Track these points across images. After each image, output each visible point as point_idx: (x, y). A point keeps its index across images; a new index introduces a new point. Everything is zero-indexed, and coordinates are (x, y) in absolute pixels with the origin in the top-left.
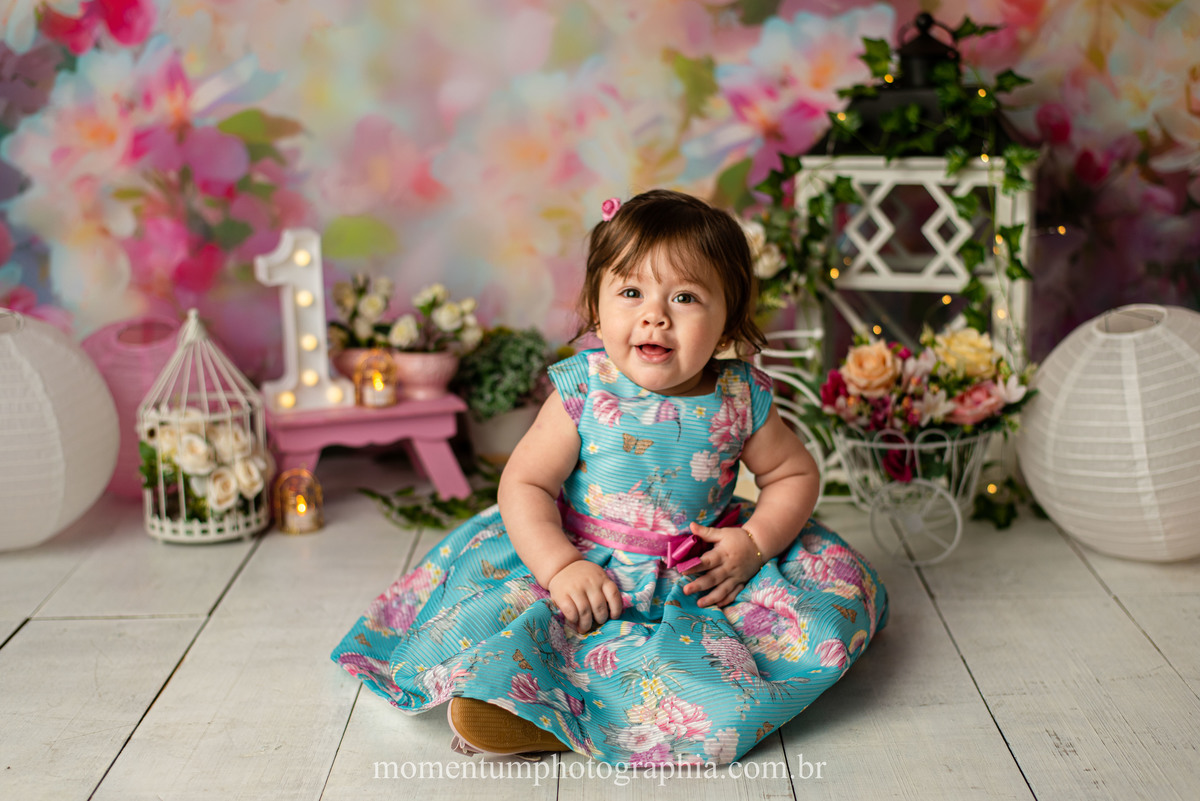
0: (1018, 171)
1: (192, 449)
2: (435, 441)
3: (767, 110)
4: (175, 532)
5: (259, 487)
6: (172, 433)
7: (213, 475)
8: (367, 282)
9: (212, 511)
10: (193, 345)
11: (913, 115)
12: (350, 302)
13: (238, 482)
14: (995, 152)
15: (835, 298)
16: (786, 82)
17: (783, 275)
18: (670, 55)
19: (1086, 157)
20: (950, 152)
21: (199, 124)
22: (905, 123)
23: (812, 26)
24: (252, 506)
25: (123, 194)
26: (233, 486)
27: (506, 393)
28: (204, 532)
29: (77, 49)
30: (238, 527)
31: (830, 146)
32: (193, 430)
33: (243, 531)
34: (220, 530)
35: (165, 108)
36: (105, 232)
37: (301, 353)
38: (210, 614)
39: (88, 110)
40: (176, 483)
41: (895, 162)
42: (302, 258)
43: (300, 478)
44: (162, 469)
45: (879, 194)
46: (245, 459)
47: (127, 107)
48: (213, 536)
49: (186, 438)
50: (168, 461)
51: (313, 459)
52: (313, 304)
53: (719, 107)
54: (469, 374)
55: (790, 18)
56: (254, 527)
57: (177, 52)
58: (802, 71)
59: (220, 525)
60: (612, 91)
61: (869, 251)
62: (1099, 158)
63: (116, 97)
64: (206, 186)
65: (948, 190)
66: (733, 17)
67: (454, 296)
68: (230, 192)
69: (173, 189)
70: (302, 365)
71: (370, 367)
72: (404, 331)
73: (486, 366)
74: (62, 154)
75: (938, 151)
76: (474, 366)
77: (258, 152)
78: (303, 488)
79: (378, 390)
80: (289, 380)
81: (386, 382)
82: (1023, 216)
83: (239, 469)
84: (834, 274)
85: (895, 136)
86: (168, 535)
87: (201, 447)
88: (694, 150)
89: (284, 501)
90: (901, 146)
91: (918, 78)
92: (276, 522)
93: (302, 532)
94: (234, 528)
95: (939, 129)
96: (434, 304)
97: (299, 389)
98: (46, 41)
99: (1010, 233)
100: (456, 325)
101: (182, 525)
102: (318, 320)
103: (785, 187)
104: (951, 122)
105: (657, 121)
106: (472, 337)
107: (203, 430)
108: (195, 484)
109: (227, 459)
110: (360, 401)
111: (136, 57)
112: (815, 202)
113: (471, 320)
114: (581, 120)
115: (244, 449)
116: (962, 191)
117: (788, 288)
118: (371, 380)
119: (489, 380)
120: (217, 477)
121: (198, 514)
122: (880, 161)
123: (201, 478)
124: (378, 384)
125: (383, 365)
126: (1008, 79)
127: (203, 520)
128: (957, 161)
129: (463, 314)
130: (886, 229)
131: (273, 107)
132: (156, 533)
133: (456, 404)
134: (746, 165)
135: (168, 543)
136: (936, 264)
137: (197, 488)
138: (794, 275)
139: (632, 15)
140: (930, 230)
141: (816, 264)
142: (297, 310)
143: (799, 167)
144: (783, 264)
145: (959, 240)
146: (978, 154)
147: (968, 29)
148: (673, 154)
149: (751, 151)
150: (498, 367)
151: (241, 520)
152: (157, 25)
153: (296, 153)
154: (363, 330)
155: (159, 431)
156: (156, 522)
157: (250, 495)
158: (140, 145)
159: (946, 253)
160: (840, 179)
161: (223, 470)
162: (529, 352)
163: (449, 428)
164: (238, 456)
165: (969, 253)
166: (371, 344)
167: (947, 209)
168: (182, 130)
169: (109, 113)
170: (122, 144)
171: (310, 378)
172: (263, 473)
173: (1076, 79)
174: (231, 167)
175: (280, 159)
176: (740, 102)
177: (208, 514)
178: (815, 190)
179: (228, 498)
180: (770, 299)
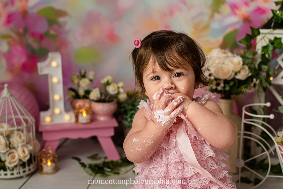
2: (107, 137)
3: (245, 11)
5: (28, 157)
7: (8, 153)
8: (85, 73)
10: (5, 98)
12: (76, 81)
13: (19, 155)
15: (272, 88)
17: (249, 80)
21: (31, 11)
24: (26, 164)
25: (4, 37)
26: (17, 157)
28: (6, 175)
30: (19, 173)
31: (272, 25)
32: (2, 134)
33: (22, 174)
34: (12, 174)
35: (19, 5)
37: (54, 101)
46: (23, 146)
47: (5, 5)
48: (9, 176)
51: (57, 143)
52: (59, 82)
53: (226, 9)
54: (123, 110)
56: (27, 172)
59: (12, 172)
63: (1, 1)
64: (33, 35)
67: (116, 81)
68: (41, 37)
69: (21, 35)
70: (54, 106)
71: (80, 108)
72: (95, 94)
73: (129, 107)
77: (52, 23)
79: (84, 116)
80: (49, 112)
81: (87, 113)
83: (20, 150)
84: (271, 79)
87: (3, 141)
88: (215, 25)
93: (47, 173)
94: (17, 173)
96: (108, 84)
97: (53, 115)
100: (116, 92)
102: (60, 88)
103: (252, 41)
105: (201, 14)
106: (123, 97)
107: (5, 135)
109: (15, 145)
110: (77, 121)
112: (265, 48)
113: (121, 90)
114: (171, 13)
115: (24, 141)
117: (252, 85)
118: (82, 113)
119: (130, 113)
120: (10, 153)
121: (3, 168)
123: (4, 153)
124: (85, 114)
125: (87, 106)
127: (5, 170)
129: (119, 88)
131: (58, 6)
133: (115, 124)
134: (235, 32)
137: (3, 158)
138: (255, 80)
141: (264, 74)
142: (52, 84)
143: (259, 33)
144: (250, 74)
148: (207, 27)
149: (238, 27)
150: (133, 108)
151: (21, 170)
153: (65, 23)
154: (81, 92)
157: (26, 160)
158: (10, 19)
160: (276, 38)
161: (13, 151)
163: (112, 133)
164: (20, 145)
166: (84, 97)
168: (25, 14)
170: (3, 18)
171: (57, 111)
174: (42, 28)
175: (60, 25)
176: (234, 7)
177: (7, 168)
178: (265, 43)
179: (15, 162)
180: (243, 89)
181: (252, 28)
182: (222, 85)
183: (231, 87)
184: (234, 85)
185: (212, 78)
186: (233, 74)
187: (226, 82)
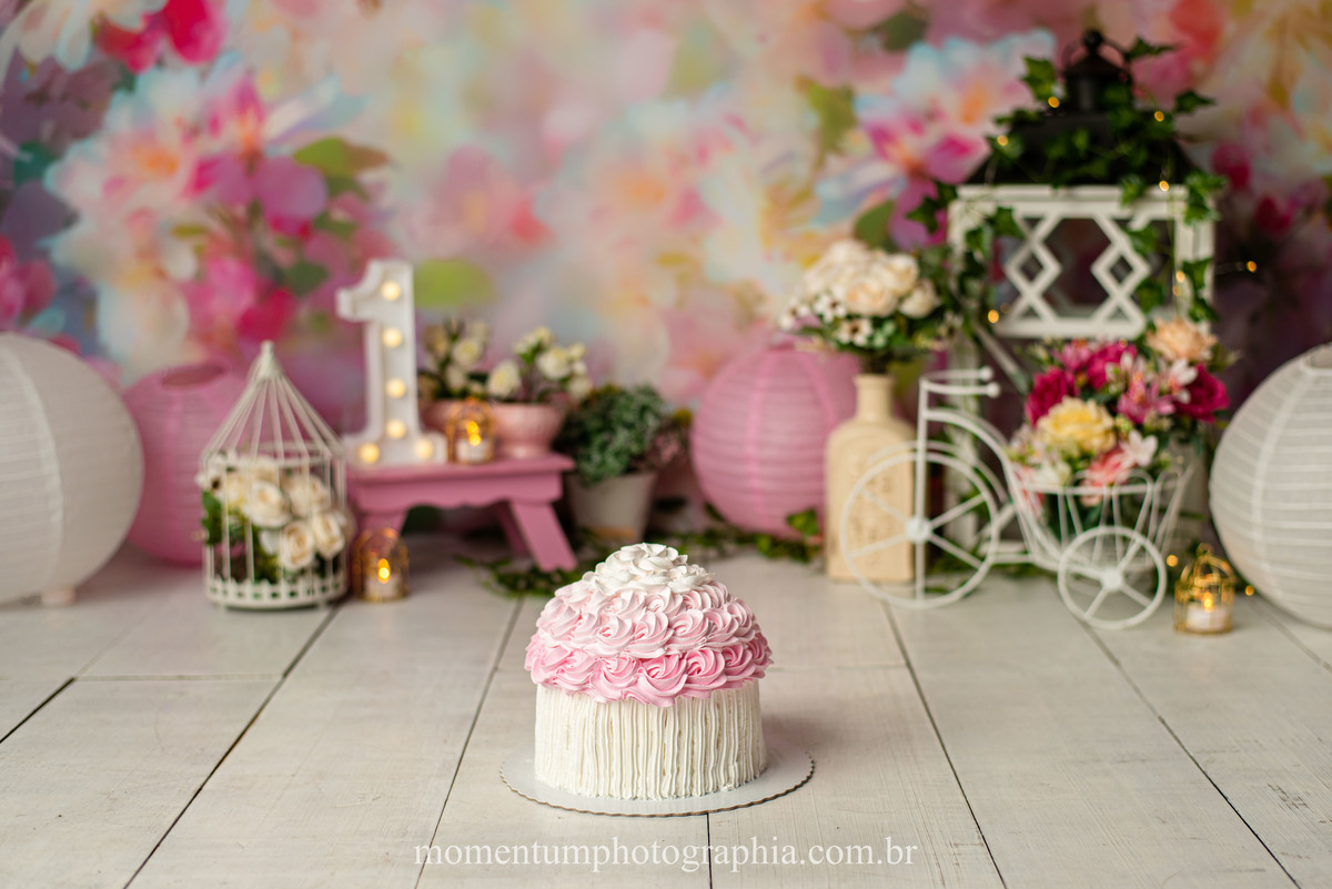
0: (1201, 199)
1: (263, 497)
2: (536, 504)
3: (912, 146)
4: (240, 595)
5: (339, 545)
6: (240, 480)
7: (287, 529)
8: (461, 326)
9: (285, 571)
10: (266, 383)
11: (1081, 141)
12: (442, 347)
14: (1176, 180)
15: (990, 344)
16: (933, 115)
17: (936, 315)
18: (805, 84)
19: (1267, 205)
20: (1124, 181)
21: (272, 153)
22: (1072, 149)
23: (963, 54)
24: (330, 568)
25: (183, 231)
26: (309, 542)
27: (617, 454)
28: (275, 595)
29: (136, 66)
30: (313, 591)
31: (990, 174)
32: (265, 477)
33: (318, 597)
34: (292, 594)
35: (234, 134)
36: (161, 274)
37: (387, 401)
38: (286, 674)
39: (146, 136)
40: (242, 539)
41: (1062, 192)
42: (391, 291)
43: (383, 539)
44: (228, 522)
45: (1044, 229)
46: (324, 513)
47: (191, 133)
48: (284, 600)
49: (256, 486)
50: (236, 513)
51: (398, 521)
52: (402, 345)
53: (858, 142)
54: (575, 433)
55: (938, 43)
56: (331, 593)
57: (250, 73)
58: (951, 103)
59: (293, 588)
60: (738, 123)
61: (1031, 293)
62: (1282, 205)
63: (179, 122)
64: (278, 224)
65: (1123, 224)
66: (874, 43)
67: (562, 340)
68: (304, 231)
69: (241, 226)
70: (387, 414)
71: (464, 418)
72: (504, 379)
73: (594, 424)
74: (115, 185)
75: (1110, 180)
76: (580, 424)
77: (339, 186)
78: (387, 549)
79: (473, 447)
80: (373, 431)
81: (483, 436)
82: (1206, 250)
83: (317, 523)
84: (993, 317)
85: (1061, 164)
86: (233, 599)
87: (273, 495)
88: (829, 190)
89: (364, 564)
90: (1068, 174)
91: (1086, 101)
92: (354, 591)
93: (384, 600)
94: (308, 592)
95: (1109, 156)
96: (538, 349)
97: (383, 442)
98: (101, 57)
99: (1191, 269)
100: (564, 373)
101: (249, 587)
102: (406, 364)
103: (938, 215)
104: (1124, 149)
105: (788, 157)
106: (580, 388)
107: (277, 478)
108: (265, 539)
109: (302, 510)
110: (453, 457)
111: (203, 76)
112: (973, 236)
113: (580, 368)
114: (702, 154)
115: (322, 501)
116: (1139, 223)
117: (942, 330)
118: (466, 433)
119: (598, 440)
120: (291, 532)
121: (267, 573)
122: (1044, 191)
123: (275, 531)
124: (476, 440)
125: (479, 417)
126: (1189, 100)
127: (273, 581)
128: (1131, 190)
129: (571, 362)
130: (1051, 269)
131: (357, 135)
132: (219, 598)
133: (564, 463)
135: (233, 609)
136: (1107, 308)
137: (267, 543)
138: (949, 316)
139: (762, 38)
140: (1101, 269)
141: (973, 304)
142: (385, 352)
143: (955, 196)
144: (937, 303)
145: (1133, 281)
146: (1156, 182)
147: (1141, 49)
148: (805, 195)
149: (894, 192)
150: (608, 426)
151: (317, 583)
152: (229, 40)
153: (380, 187)
154: (456, 379)
155: (225, 478)
156: (219, 584)
157: (328, 553)
158: (204, 176)
159: (1119, 294)
160: (1001, 210)
161: (298, 525)
162: (644, 409)
163: (552, 490)
164: (316, 509)
165: (1145, 294)
166: (464, 395)
167: (1121, 245)
168: (253, 160)
169: (171, 139)
170: (184, 174)
171: (396, 429)
172: (343, 530)
173: (1256, 117)
174: (306, 202)
175: (364, 194)
176: (881, 137)
177: (280, 574)
178: (972, 222)
179: (302, 555)
180: (923, 341)
181: (939, 185)
182: (865, 328)
183: (890, 339)
184: (898, 331)
185: (841, 312)
186: (895, 301)
187: (877, 322)
